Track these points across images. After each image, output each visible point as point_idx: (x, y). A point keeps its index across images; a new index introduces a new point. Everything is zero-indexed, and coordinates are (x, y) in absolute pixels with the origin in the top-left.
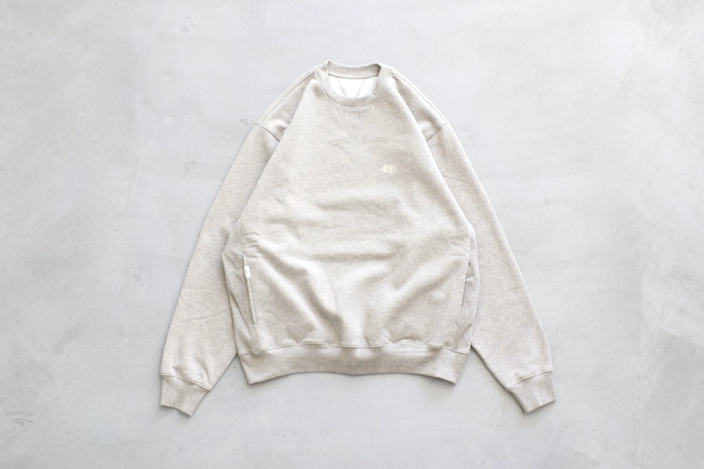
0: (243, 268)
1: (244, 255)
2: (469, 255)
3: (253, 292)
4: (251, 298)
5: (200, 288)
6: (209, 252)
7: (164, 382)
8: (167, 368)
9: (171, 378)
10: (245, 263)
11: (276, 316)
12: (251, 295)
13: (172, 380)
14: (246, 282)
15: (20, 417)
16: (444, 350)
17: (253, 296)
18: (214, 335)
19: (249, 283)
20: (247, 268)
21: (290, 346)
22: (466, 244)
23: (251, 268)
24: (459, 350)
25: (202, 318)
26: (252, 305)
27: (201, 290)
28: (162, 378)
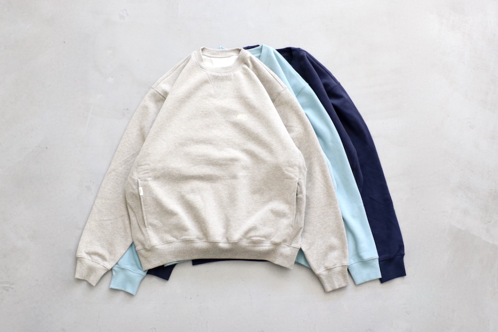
0: (138, 189)
1: (139, 180)
2: (298, 179)
3: (145, 205)
4: (144, 209)
5: (108, 200)
6: (116, 175)
7: (78, 262)
8: (81, 252)
9: (83, 259)
10: (140, 185)
11: (161, 222)
12: (143, 208)
13: (84, 261)
14: (140, 199)
15: (6, 285)
16: (282, 245)
17: (145, 208)
18: (116, 232)
19: (142, 199)
20: (141, 189)
21: (172, 242)
22: (296, 171)
23: (143, 189)
24: (293, 245)
25: (109, 220)
26: (144, 215)
27: (109, 201)
28: (77, 259)
